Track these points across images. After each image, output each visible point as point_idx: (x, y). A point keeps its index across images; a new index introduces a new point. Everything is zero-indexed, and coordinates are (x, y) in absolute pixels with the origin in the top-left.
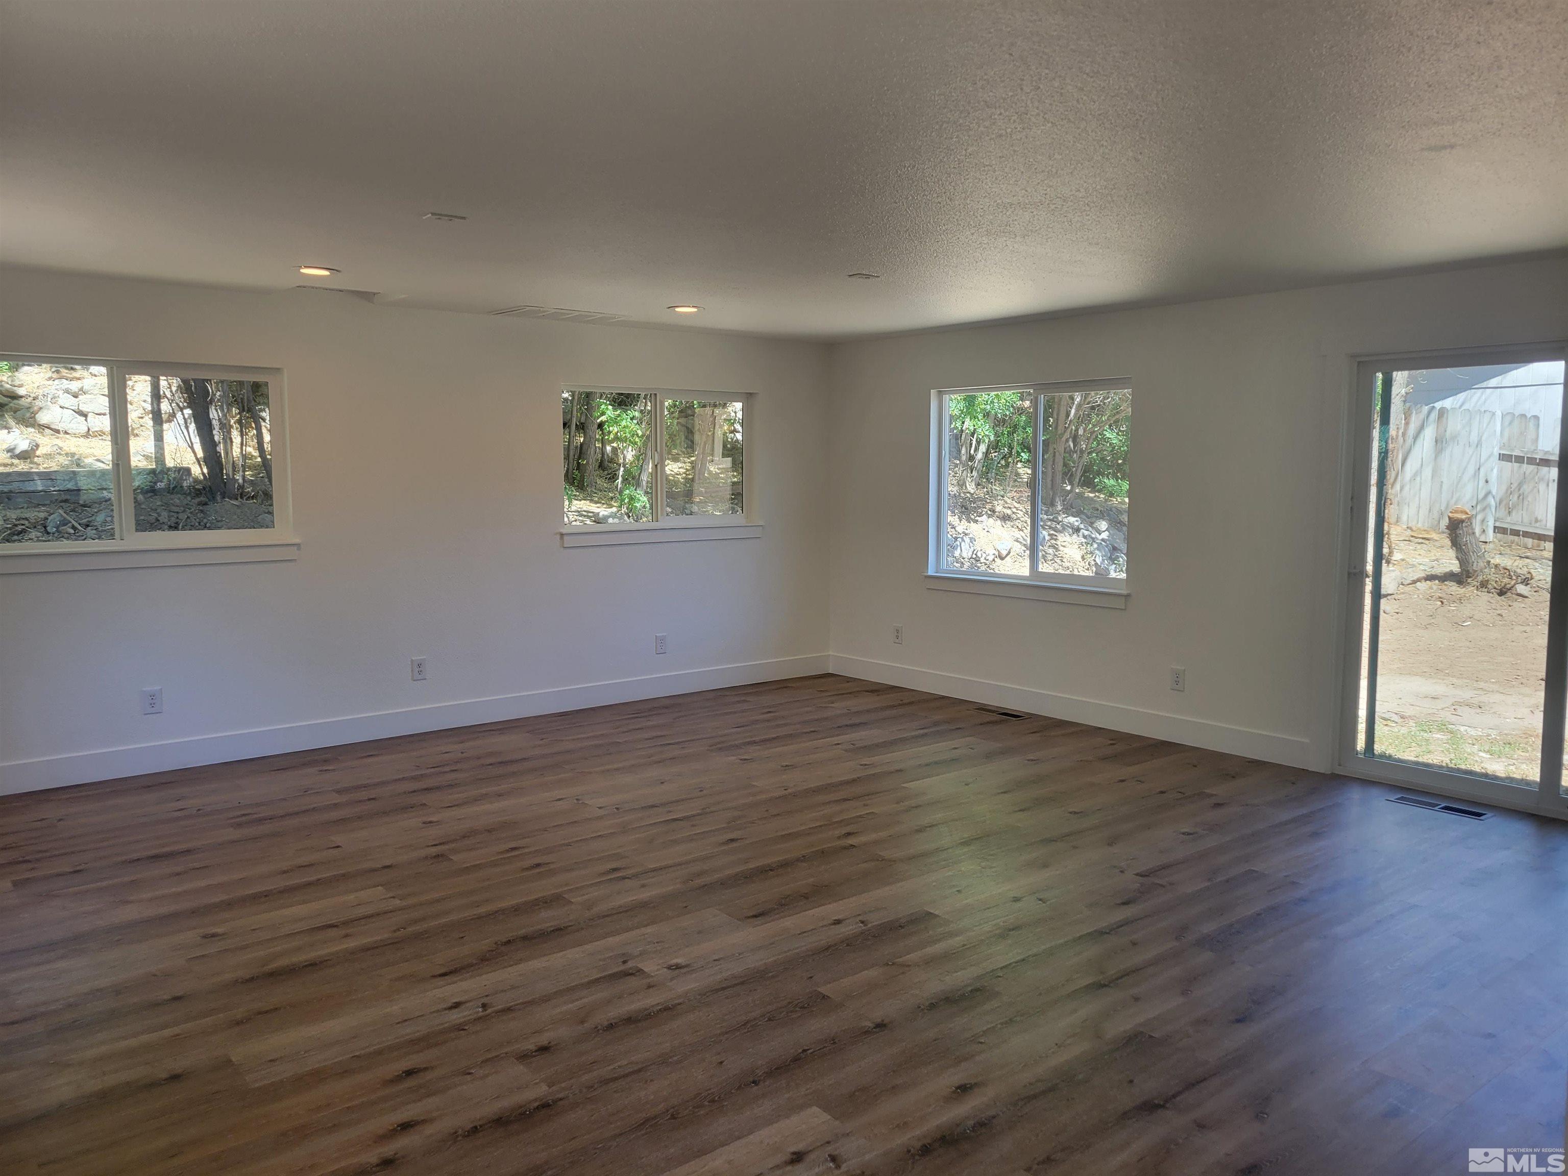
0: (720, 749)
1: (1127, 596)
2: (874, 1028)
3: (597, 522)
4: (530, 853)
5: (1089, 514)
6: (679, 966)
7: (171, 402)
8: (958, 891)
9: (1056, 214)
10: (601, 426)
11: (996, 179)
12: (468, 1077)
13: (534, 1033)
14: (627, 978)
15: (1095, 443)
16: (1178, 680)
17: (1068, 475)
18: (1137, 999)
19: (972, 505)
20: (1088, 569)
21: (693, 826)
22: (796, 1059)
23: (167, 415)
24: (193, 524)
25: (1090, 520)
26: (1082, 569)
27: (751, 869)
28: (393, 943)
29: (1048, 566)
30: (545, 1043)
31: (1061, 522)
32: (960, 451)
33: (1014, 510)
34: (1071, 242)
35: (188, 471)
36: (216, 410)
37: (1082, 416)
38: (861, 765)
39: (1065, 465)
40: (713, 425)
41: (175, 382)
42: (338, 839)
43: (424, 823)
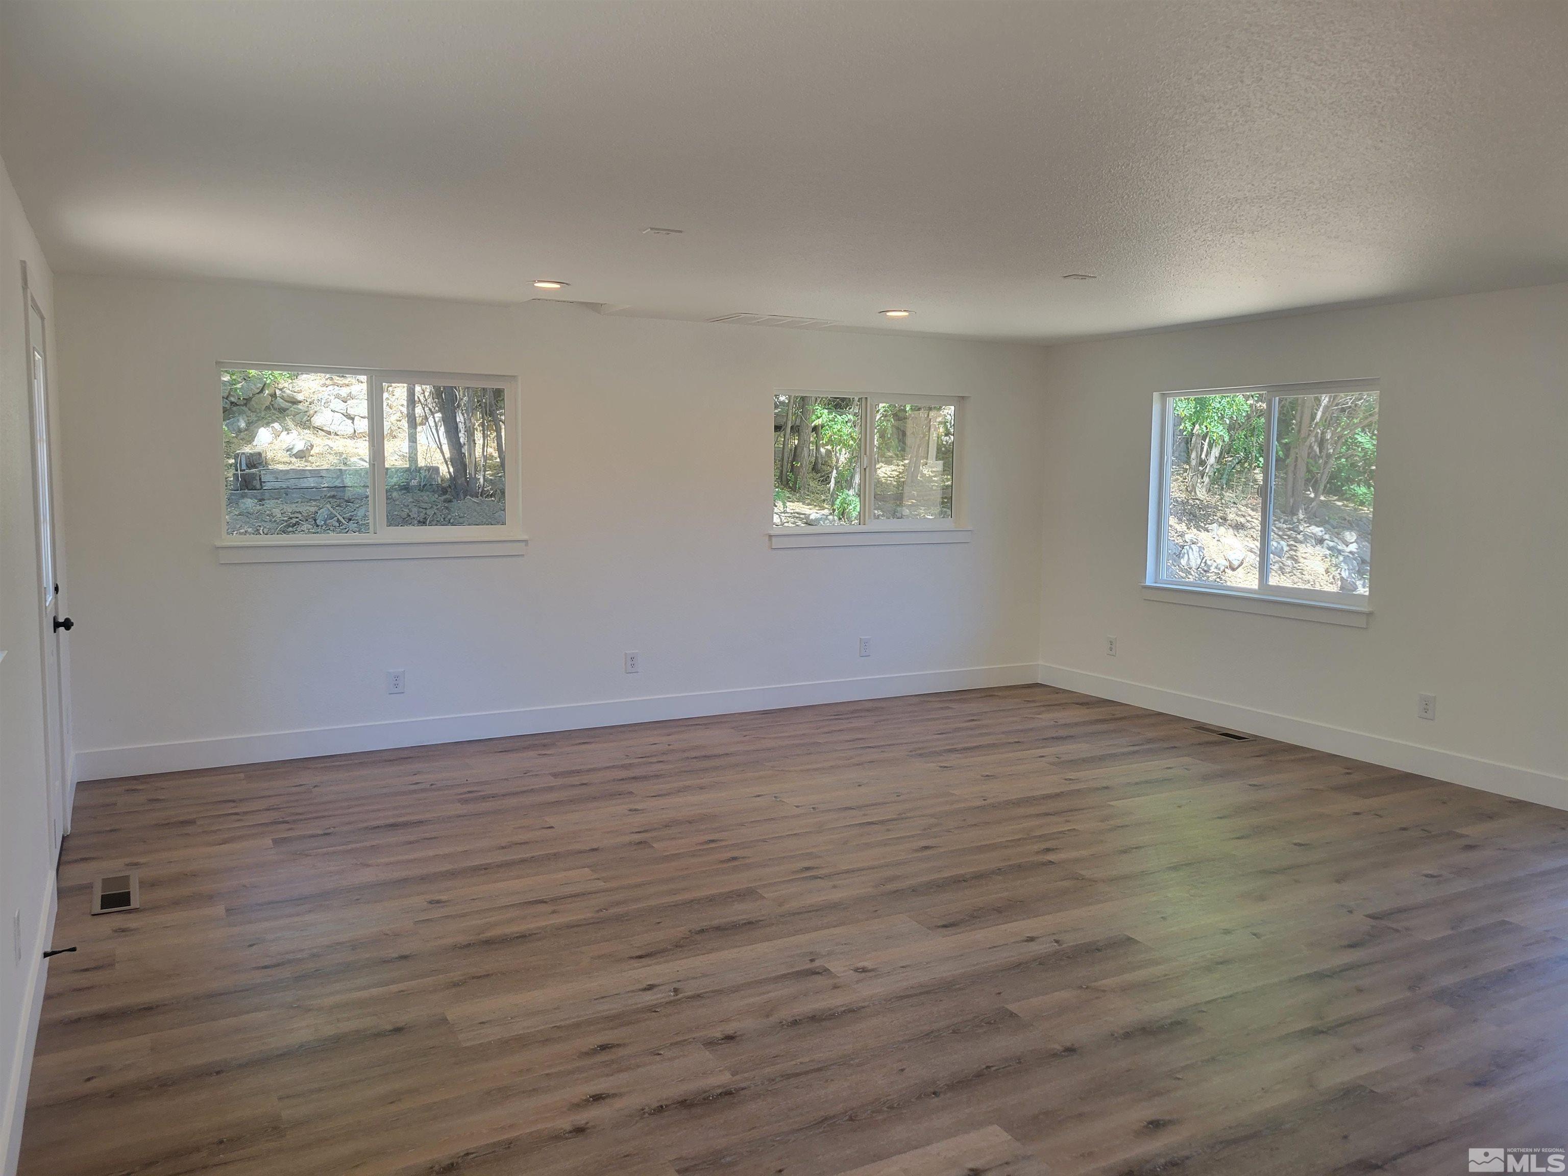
0: (921, 755)
1: (1370, 614)
2: (1064, 1051)
3: (809, 523)
4: (726, 846)
5: (1335, 524)
6: (865, 969)
7: (424, 406)
8: (1162, 917)
9: (1288, 207)
10: (815, 429)
11: (1219, 174)
12: (658, 1058)
13: (721, 1021)
14: (813, 976)
15: (1344, 447)
16: (1427, 707)
17: (1312, 481)
18: (1358, 1050)
19: (1202, 512)
20: (1332, 583)
21: (888, 830)
22: (979, 1075)
23: (421, 419)
24: (438, 519)
25: (1336, 530)
26: (1325, 583)
27: (944, 878)
28: (593, 923)
29: (1285, 578)
30: (731, 1032)
31: (1302, 532)
32: (1189, 457)
33: (1249, 518)
34: (1306, 236)
35: (436, 470)
36: (463, 414)
37: (1328, 419)
38: (1066, 780)
39: (1309, 471)
40: (927, 428)
41: (428, 389)
42: (551, 820)
43: (630, 810)
